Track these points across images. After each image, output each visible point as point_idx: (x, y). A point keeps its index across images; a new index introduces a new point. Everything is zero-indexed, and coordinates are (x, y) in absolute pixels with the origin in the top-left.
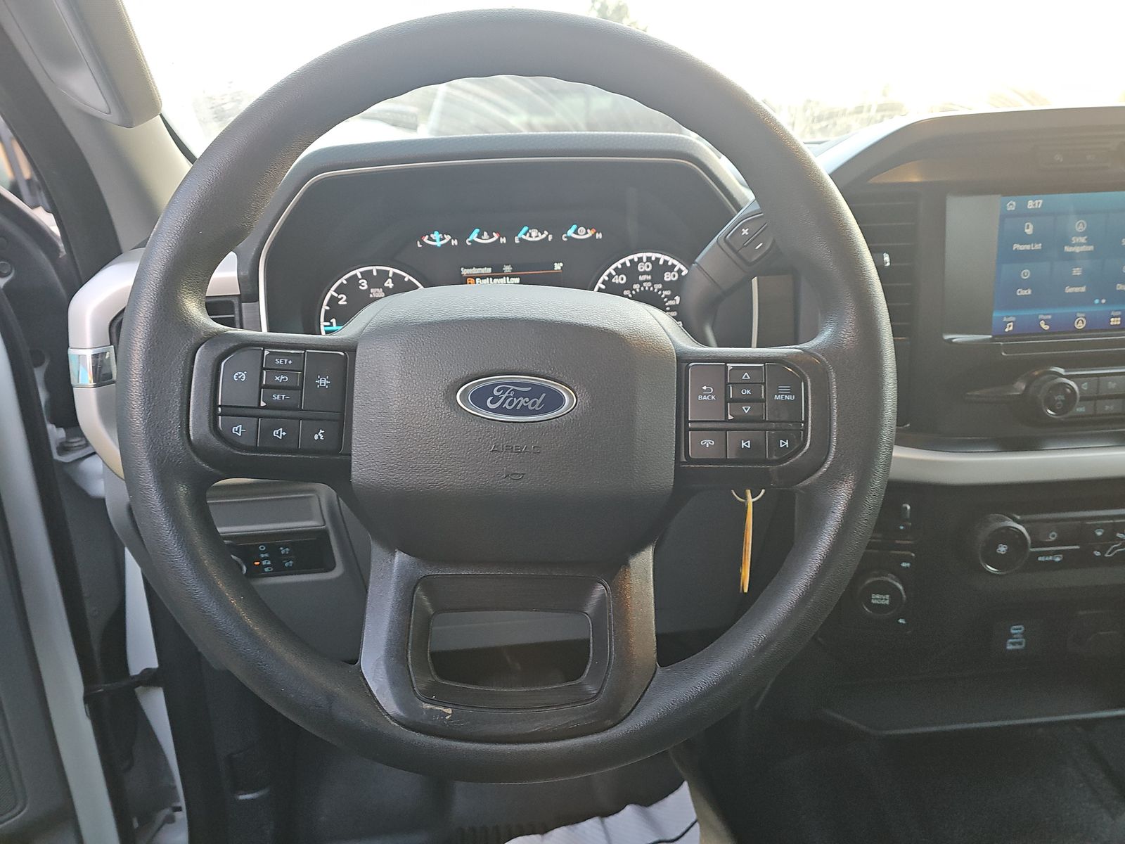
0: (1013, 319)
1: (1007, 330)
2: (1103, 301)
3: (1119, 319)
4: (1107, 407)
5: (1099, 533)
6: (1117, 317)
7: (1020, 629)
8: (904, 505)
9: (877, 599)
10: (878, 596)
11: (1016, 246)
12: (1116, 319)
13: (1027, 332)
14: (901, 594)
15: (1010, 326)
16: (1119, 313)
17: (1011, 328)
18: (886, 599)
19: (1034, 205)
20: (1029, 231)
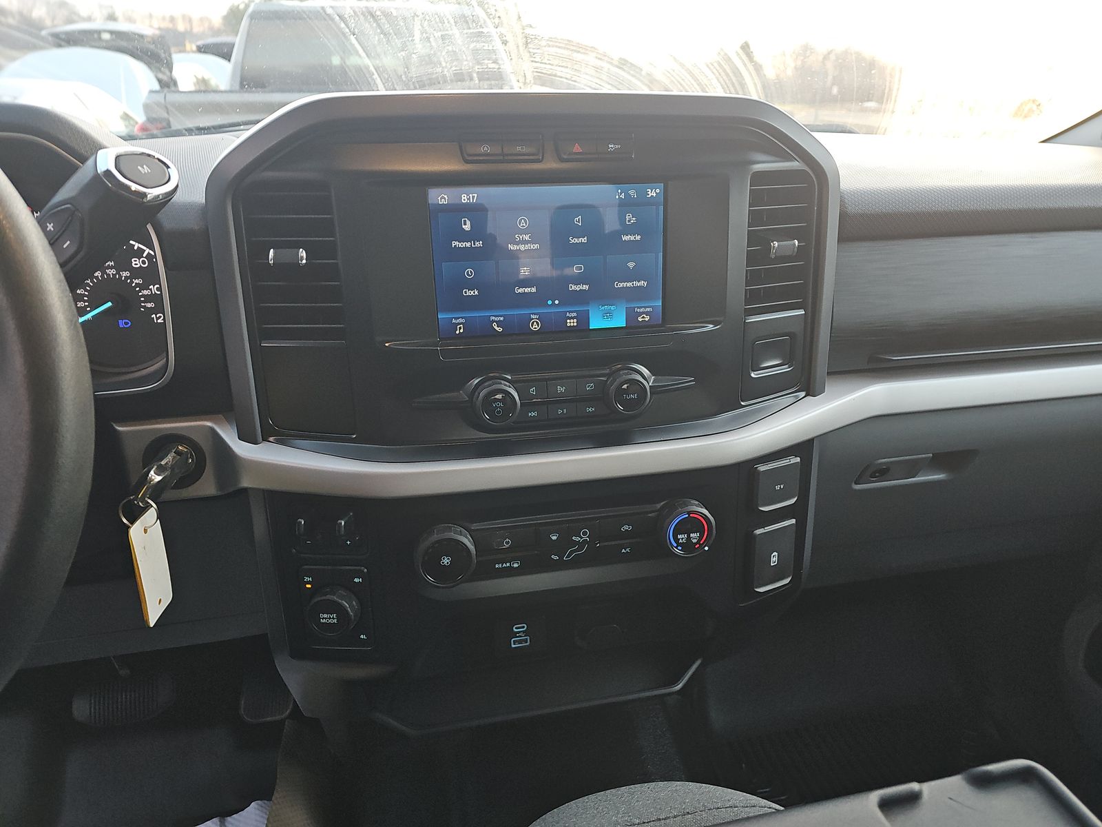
0: (463, 321)
1: (457, 332)
2: (557, 302)
3: (575, 320)
4: (560, 412)
5: (554, 538)
6: (573, 318)
7: (523, 627)
8: (339, 521)
9: (326, 618)
10: (325, 616)
11: (455, 243)
12: (572, 321)
13: (479, 334)
14: (347, 611)
15: (460, 328)
16: (575, 314)
17: (462, 331)
18: (333, 618)
19: (469, 199)
20: (467, 227)
